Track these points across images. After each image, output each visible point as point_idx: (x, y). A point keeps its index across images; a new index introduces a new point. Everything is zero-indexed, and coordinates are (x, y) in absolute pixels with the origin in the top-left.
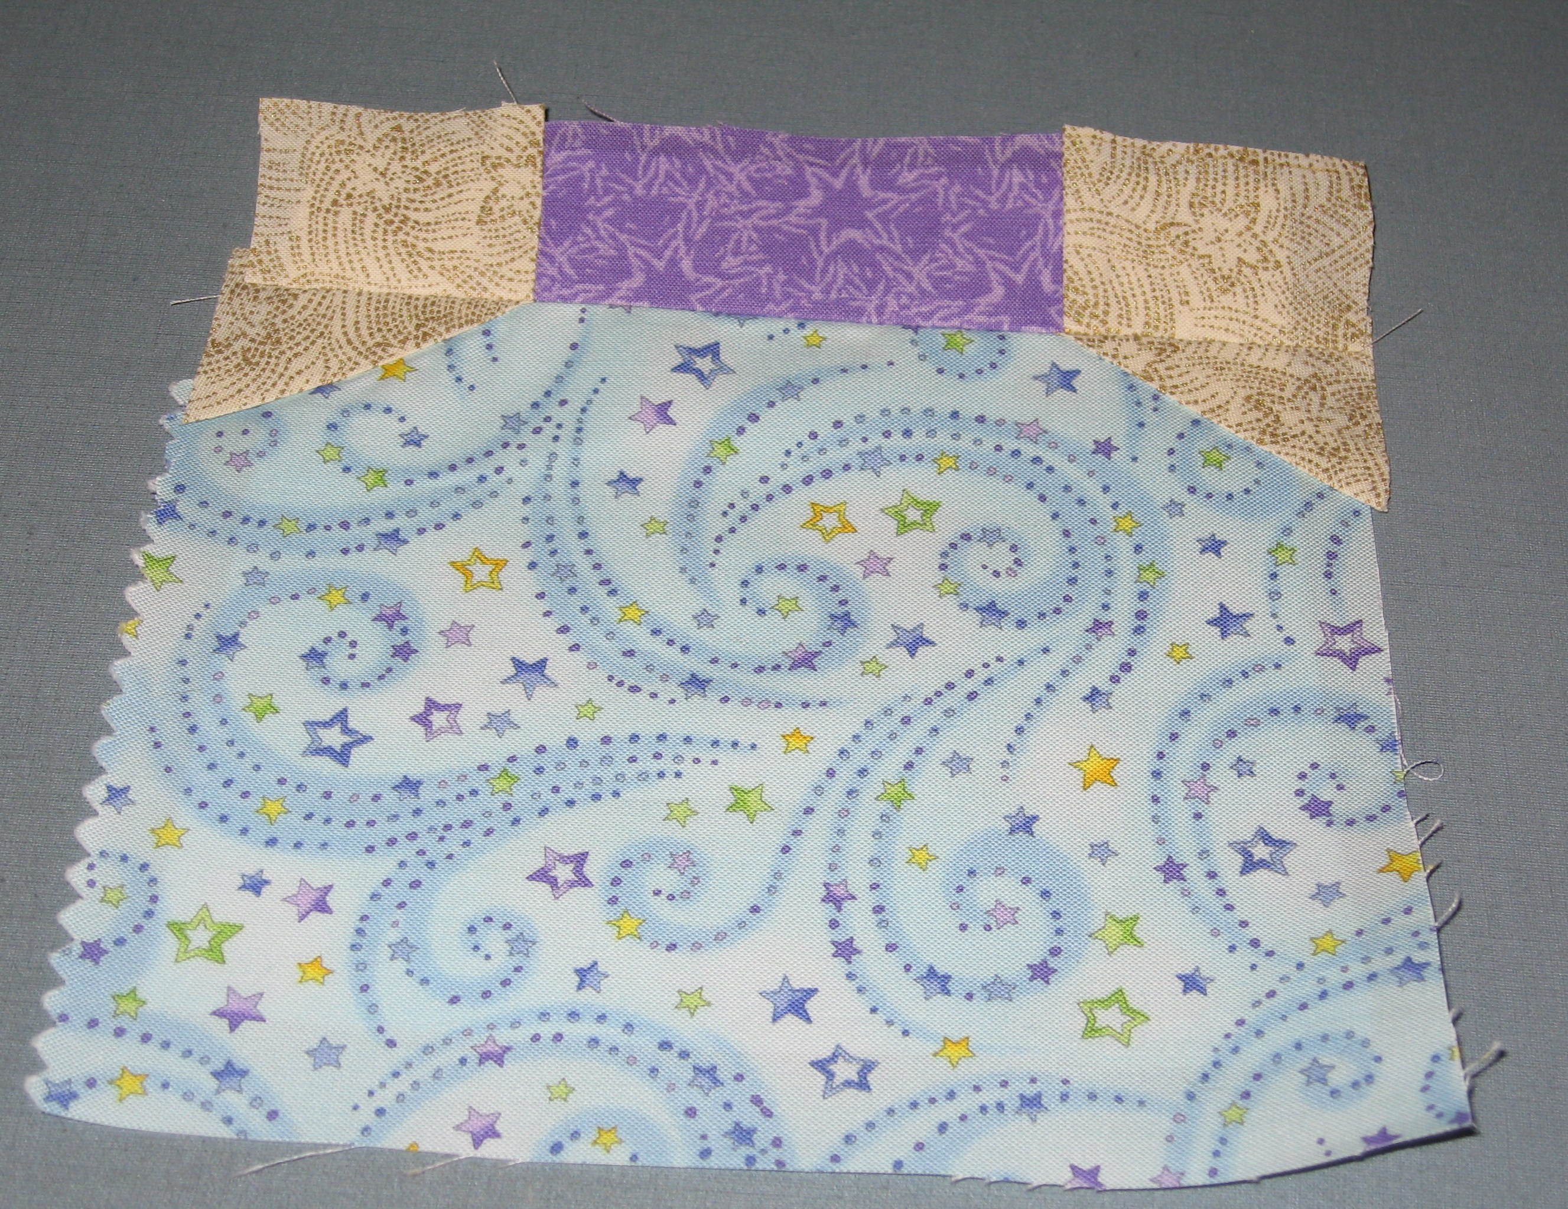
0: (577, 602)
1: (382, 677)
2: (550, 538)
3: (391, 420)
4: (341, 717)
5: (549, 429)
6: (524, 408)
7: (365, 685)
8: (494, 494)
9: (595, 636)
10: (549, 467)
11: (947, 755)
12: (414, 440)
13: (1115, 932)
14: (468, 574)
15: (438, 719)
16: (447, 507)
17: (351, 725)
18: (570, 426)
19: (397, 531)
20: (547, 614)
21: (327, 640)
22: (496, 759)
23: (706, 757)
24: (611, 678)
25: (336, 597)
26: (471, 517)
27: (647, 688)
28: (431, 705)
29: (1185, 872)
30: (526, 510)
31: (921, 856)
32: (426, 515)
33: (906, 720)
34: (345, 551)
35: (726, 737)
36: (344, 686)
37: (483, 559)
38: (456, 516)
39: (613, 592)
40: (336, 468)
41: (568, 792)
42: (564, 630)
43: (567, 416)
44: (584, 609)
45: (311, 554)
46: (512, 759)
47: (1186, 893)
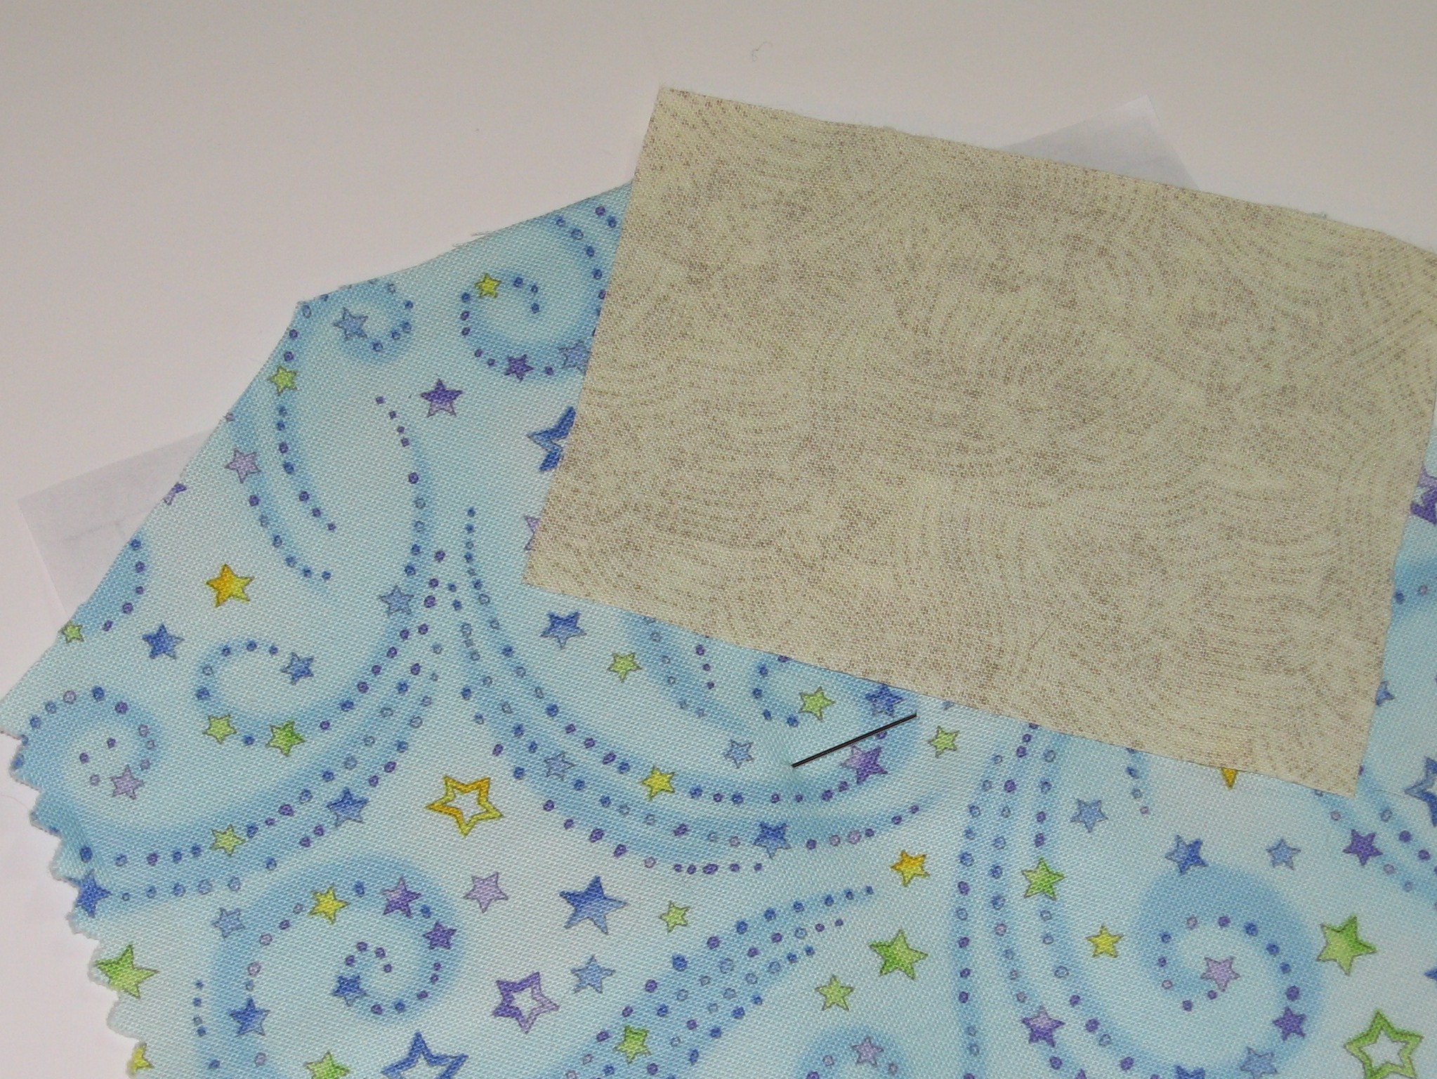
0: (590, 796)
1: (434, 979)
2: (519, 730)
3: (261, 655)
4: (418, 1046)
5: (441, 594)
6: (399, 577)
7: (422, 996)
8: (426, 701)
9: (633, 826)
10: (469, 643)
11: (1073, 809)
12: (300, 670)
13: (1340, 945)
14: (455, 813)
15: (523, 1001)
16: (385, 739)
17: (435, 1051)
18: (464, 583)
19: (347, 792)
20: (569, 824)
21: (350, 961)
22: (609, 1019)
23: (828, 921)
24: (678, 868)
25: (328, 904)
26: (417, 740)
27: (724, 863)
28: (508, 989)
29: (1377, 844)
30: (472, 706)
31: (1104, 942)
32: (369, 759)
33: (1010, 786)
34: (306, 842)
35: (837, 890)
36: (400, 1007)
37: (462, 788)
38: (401, 746)
39: (624, 767)
40: (235, 743)
41: (706, 1021)
42: (597, 835)
43: (451, 570)
44: (605, 801)
45: (271, 863)
46: (627, 1012)
47: (1389, 870)
